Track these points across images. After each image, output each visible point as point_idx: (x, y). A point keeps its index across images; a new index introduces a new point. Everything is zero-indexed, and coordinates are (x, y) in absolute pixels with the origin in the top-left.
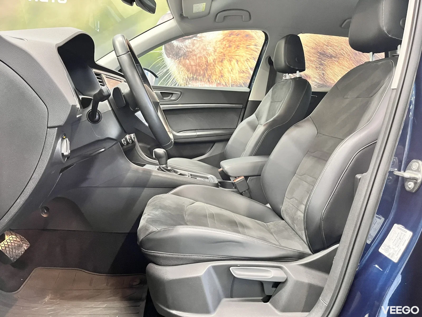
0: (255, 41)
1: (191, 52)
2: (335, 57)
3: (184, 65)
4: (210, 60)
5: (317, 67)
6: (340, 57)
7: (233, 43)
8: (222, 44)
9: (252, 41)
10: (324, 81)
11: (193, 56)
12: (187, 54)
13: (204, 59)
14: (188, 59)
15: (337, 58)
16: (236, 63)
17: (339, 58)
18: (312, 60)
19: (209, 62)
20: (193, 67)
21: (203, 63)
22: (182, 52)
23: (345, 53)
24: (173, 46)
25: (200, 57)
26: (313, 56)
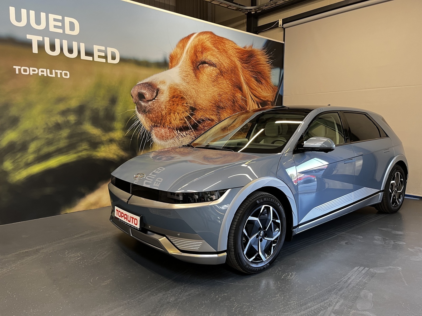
1: (152, 109)
3: (149, 118)
4: (163, 113)
5: (217, 114)
7: (175, 103)
8: (169, 103)
9: (185, 100)
11: (154, 111)
12: (150, 111)
13: (160, 113)
14: (151, 114)
16: (177, 115)
19: (163, 115)
20: (154, 118)
21: (160, 116)
22: (147, 110)
24: (142, 106)
25: (158, 112)
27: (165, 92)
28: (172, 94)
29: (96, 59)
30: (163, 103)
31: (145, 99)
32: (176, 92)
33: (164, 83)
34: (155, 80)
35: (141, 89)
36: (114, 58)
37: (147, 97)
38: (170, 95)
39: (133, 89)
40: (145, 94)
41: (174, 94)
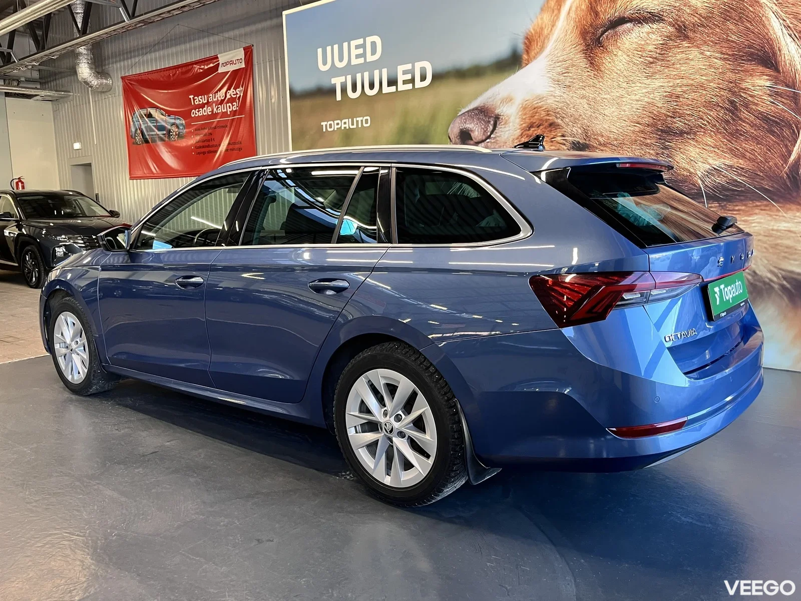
0: (562, 130)
2: (688, 133)
6: (698, 131)
10: (673, 175)
15: (693, 134)
17: (695, 134)
18: (648, 144)
23: (707, 124)
26: (651, 137)
27: (512, 119)
28: (527, 121)
29: (401, 87)
30: (508, 143)
31: (472, 140)
32: (537, 114)
33: (511, 100)
34: (492, 98)
35: (465, 123)
36: (423, 78)
37: (476, 136)
38: (522, 125)
39: (451, 125)
40: (472, 131)
41: (532, 120)
